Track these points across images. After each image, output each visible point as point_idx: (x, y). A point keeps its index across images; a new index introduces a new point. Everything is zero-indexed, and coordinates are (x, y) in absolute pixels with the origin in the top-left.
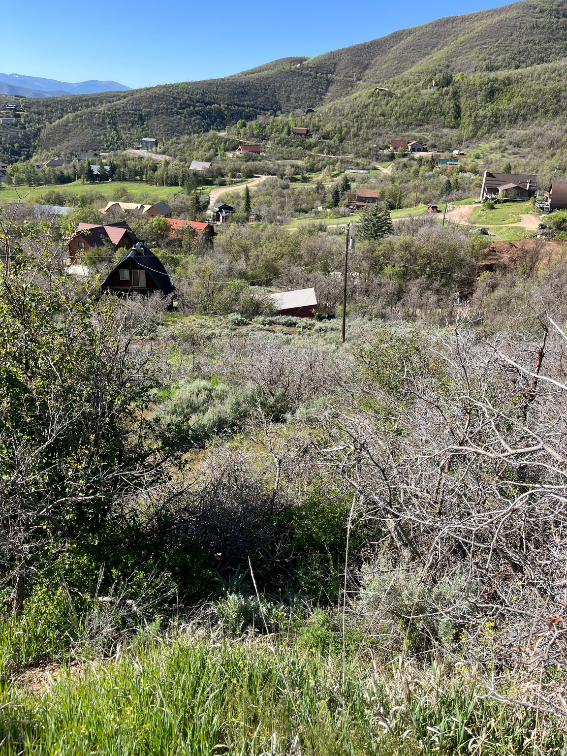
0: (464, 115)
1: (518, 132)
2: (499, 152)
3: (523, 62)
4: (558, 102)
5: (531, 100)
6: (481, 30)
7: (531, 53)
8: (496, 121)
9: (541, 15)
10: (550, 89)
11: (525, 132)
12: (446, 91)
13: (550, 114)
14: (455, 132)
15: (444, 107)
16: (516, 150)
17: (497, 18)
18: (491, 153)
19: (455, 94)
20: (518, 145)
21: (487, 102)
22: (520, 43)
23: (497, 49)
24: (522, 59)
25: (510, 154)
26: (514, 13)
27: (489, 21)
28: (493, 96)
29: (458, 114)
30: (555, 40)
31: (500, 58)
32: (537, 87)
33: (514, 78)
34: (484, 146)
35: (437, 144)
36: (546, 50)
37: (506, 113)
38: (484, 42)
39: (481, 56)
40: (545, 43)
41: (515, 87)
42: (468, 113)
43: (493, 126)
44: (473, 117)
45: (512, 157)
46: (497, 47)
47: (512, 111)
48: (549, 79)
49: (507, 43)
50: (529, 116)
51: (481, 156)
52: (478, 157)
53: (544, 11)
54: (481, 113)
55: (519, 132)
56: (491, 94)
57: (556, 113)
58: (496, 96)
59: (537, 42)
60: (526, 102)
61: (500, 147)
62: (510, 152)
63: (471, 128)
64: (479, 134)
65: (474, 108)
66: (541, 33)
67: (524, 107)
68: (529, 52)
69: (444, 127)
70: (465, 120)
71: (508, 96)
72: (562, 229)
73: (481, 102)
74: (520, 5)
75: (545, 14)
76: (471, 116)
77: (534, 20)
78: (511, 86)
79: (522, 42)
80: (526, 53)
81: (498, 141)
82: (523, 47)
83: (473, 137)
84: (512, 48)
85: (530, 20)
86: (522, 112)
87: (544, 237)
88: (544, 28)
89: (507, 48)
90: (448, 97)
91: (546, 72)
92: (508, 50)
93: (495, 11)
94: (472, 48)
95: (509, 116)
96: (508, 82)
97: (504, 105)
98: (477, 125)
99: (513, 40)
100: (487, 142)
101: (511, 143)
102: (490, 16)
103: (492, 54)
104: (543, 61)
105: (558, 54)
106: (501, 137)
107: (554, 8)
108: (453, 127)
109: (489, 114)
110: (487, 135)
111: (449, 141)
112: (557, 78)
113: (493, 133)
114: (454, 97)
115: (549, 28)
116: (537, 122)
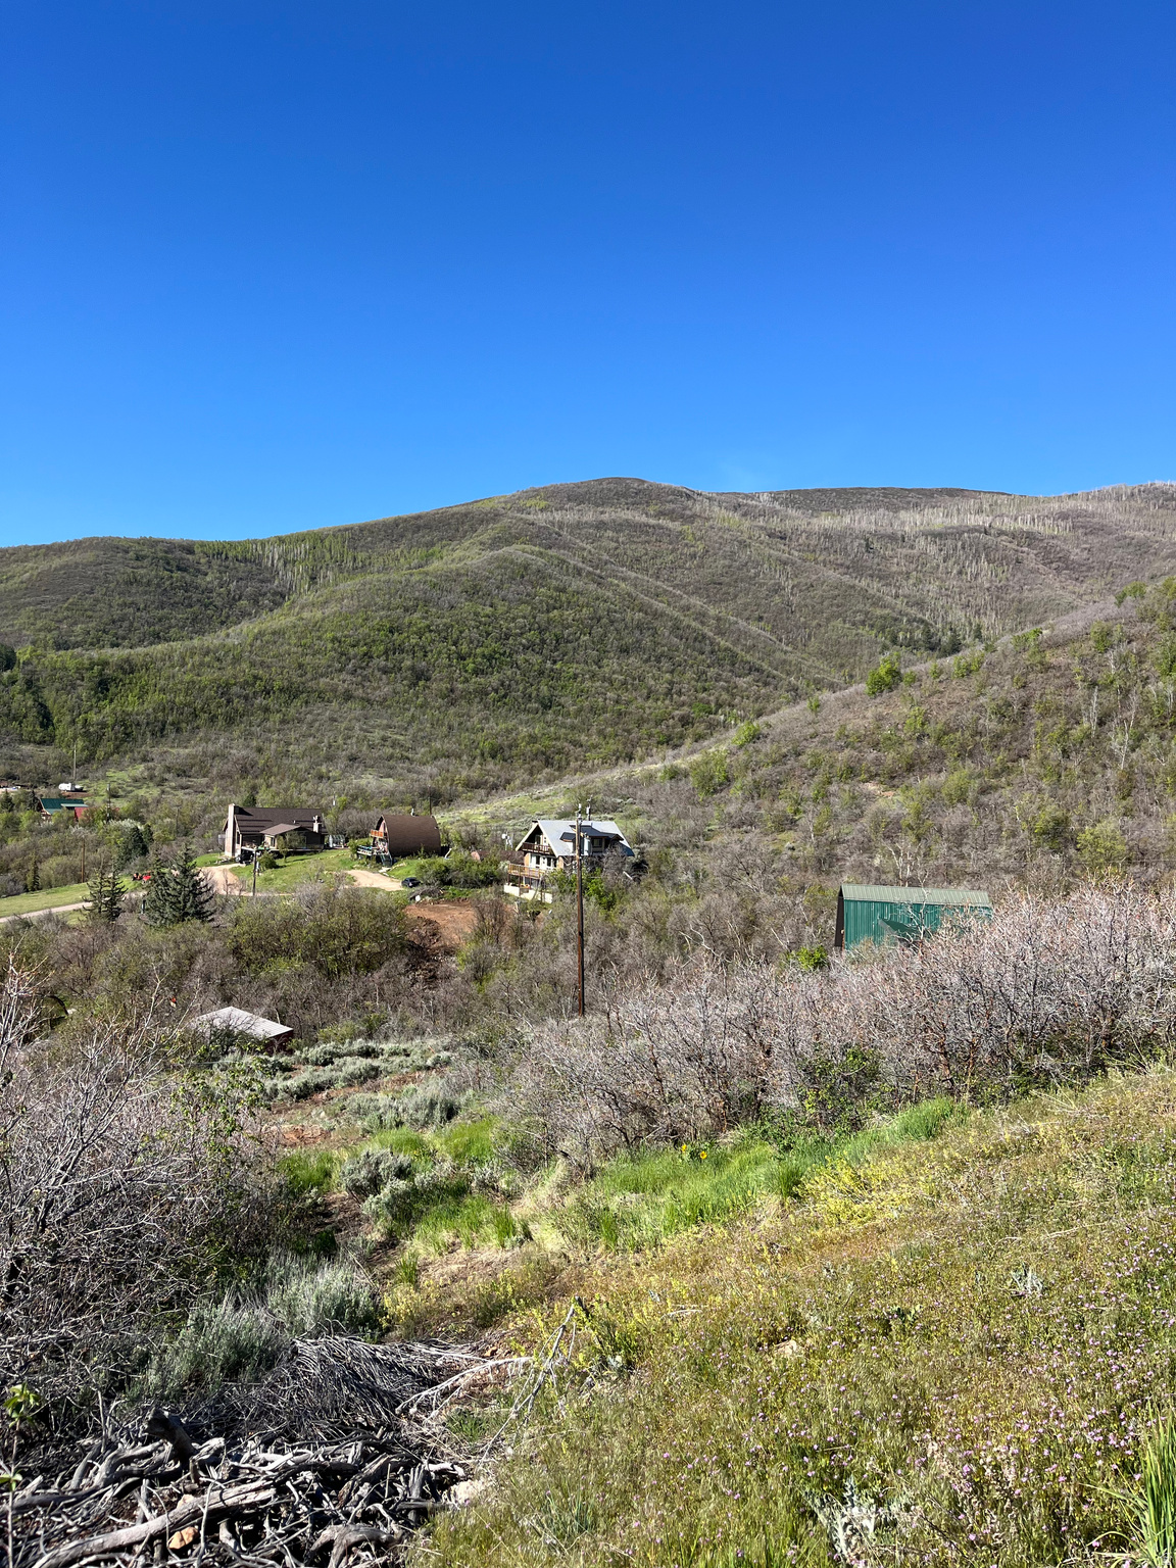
0: (59, 721)
1: (174, 751)
2: (151, 784)
3: (124, 638)
4: (228, 702)
5: (179, 699)
6: (30, 579)
7: (135, 624)
8: (127, 734)
9: (140, 564)
10: (212, 682)
11: (187, 751)
12: (9, 677)
13: (221, 722)
14: (48, 751)
15: (15, 705)
16: (184, 781)
17: (57, 562)
18: (139, 788)
19: (29, 684)
20: (182, 773)
21: (99, 699)
22: (111, 607)
23: (70, 614)
24: (121, 632)
25: (174, 788)
26: (89, 556)
27: (43, 566)
28: (108, 690)
29: (46, 719)
30: (174, 605)
31: (78, 628)
32: (187, 678)
33: (139, 661)
34: (119, 776)
35: (18, 772)
36: (160, 620)
37: (142, 718)
38: (40, 599)
39: (39, 624)
40: (157, 608)
41: (143, 677)
42: (68, 718)
43: (123, 741)
44: (79, 726)
45: (180, 793)
46: (67, 609)
47: (152, 717)
48: (202, 664)
49: (87, 604)
50: (184, 725)
51: (121, 793)
52: (114, 795)
53: (144, 557)
54: (93, 717)
55: (179, 753)
56: (103, 686)
57: (230, 721)
58: (113, 689)
59: (142, 606)
60: (174, 702)
61: (152, 778)
62: (173, 784)
63: (80, 744)
64: (100, 753)
65: (74, 710)
66: (146, 593)
67: (172, 709)
68: (131, 624)
69: (22, 742)
70: (62, 729)
71: (136, 691)
72: (450, 883)
73: (89, 699)
74: (97, 544)
75: (146, 562)
76: (73, 722)
77: (129, 570)
78: (137, 675)
79: (114, 604)
80: (126, 624)
81: (141, 767)
82: (117, 613)
83: (90, 759)
84: (98, 614)
85: (123, 571)
86: (170, 718)
87: (428, 898)
88: (149, 583)
89: (90, 613)
90: (18, 687)
91: (193, 654)
92: (91, 617)
93: (48, 548)
94: (18, 607)
95: (148, 724)
96: (129, 668)
97: (131, 704)
98: (94, 739)
99: (97, 600)
100: (120, 767)
101: (169, 769)
102: (41, 557)
103: (60, 621)
104: (159, 637)
105: (183, 628)
106: (144, 760)
107: (160, 554)
108: (42, 743)
109: (110, 720)
110: (116, 756)
111: (43, 767)
112: (216, 664)
113: (125, 753)
114: (29, 688)
115: (158, 586)
116: (201, 734)
